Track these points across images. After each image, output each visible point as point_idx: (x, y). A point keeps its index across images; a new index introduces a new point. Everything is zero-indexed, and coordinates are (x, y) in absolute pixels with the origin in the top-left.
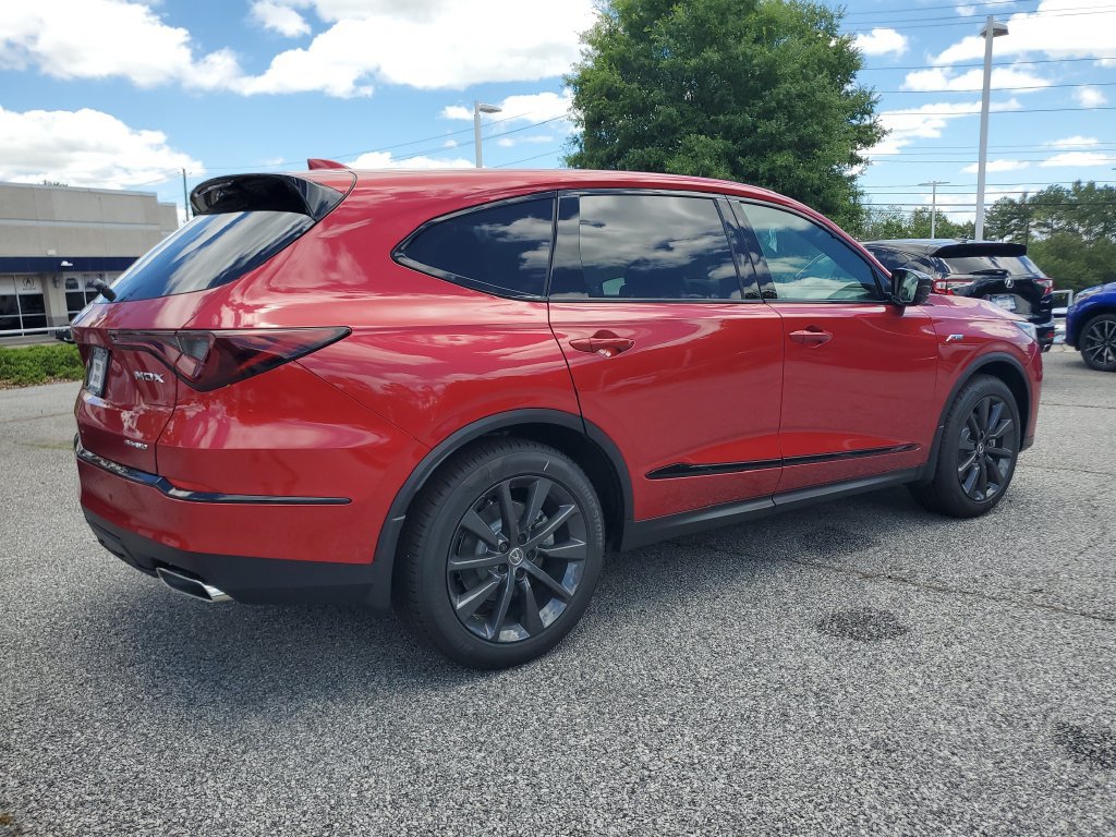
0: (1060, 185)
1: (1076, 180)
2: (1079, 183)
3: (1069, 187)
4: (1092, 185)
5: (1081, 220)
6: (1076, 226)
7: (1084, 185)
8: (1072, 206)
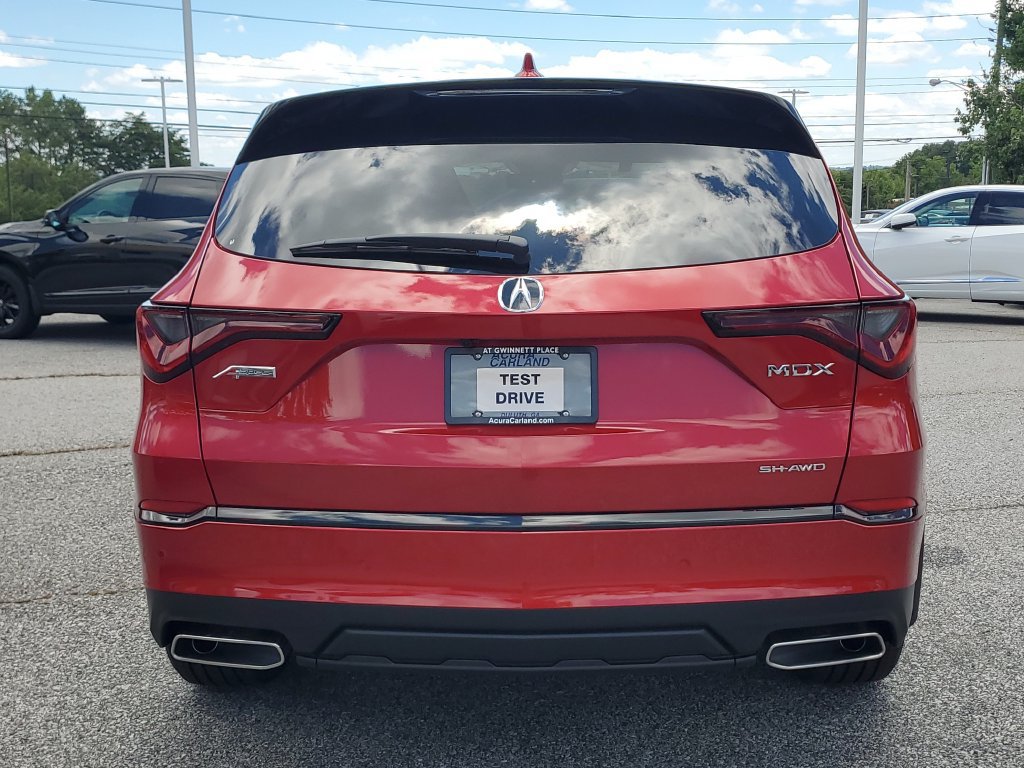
0: (10, 90)
1: (29, 86)
2: (31, 90)
3: (22, 94)
4: (48, 94)
5: (41, 137)
6: (35, 147)
7: (39, 93)
8: (26, 119)
